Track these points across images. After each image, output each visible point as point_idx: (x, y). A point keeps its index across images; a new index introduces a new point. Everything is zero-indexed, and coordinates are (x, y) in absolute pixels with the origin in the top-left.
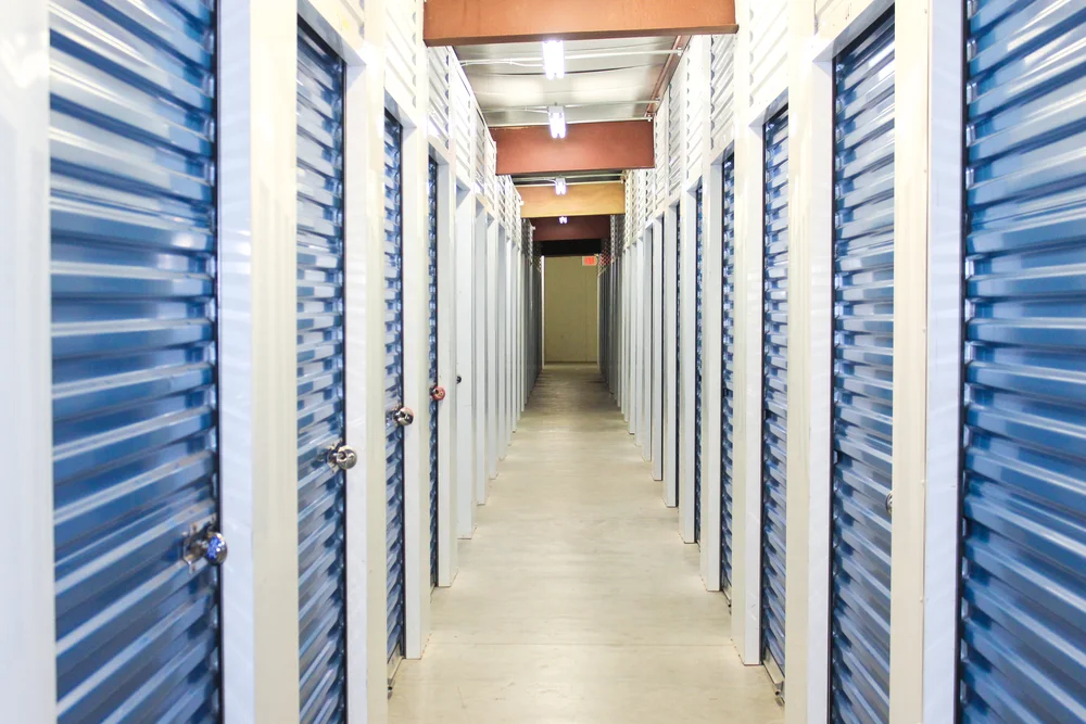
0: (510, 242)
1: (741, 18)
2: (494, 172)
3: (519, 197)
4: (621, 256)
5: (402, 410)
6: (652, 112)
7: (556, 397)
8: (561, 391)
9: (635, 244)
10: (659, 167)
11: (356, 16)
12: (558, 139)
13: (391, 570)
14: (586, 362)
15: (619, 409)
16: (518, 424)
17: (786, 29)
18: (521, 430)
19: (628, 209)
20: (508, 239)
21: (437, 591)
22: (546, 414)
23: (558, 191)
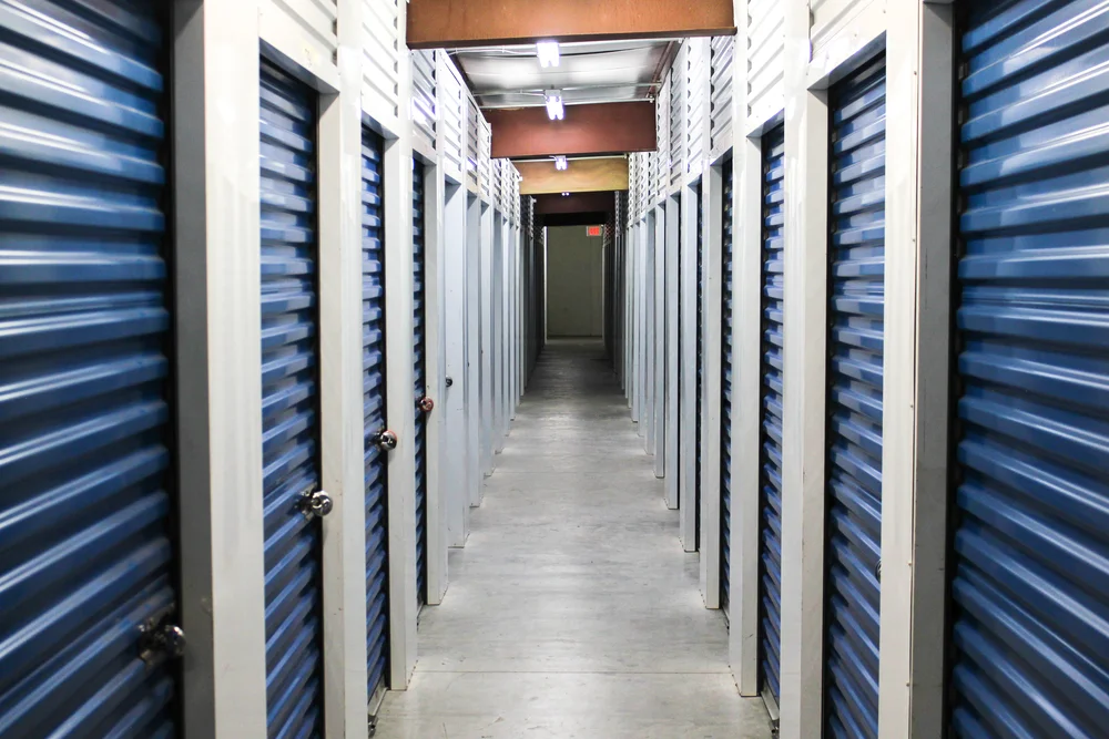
0: (507, 224)
1: (739, 20)
2: (489, 155)
3: (517, 173)
4: (624, 233)
5: (385, 434)
6: (655, 93)
7: (557, 377)
8: (564, 371)
9: (638, 224)
10: (661, 151)
11: (327, 44)
12: (556, 120)
13: (374, 601)
14: (590, 336)
15: (623, 392)
16: (518, 410)
17: (782, 47)
18: (520, 417)
19: (632, 185)
20: (505, 220)
21: (427, 611)
22: (548, 398)
23: (558, 167)
